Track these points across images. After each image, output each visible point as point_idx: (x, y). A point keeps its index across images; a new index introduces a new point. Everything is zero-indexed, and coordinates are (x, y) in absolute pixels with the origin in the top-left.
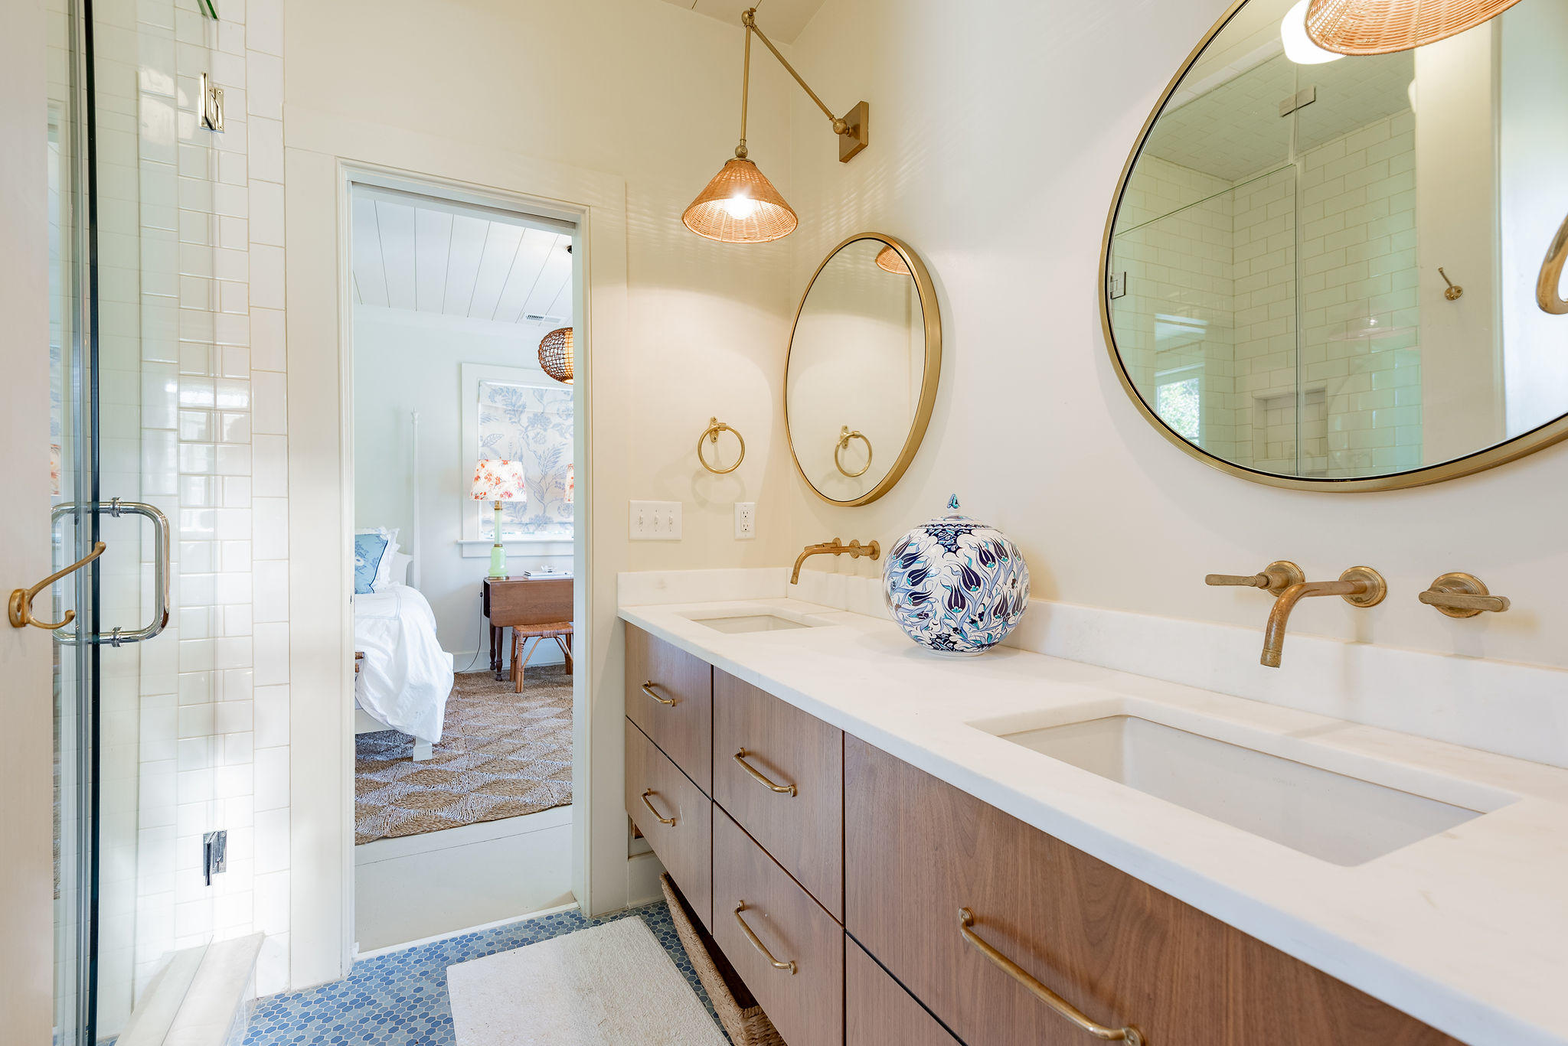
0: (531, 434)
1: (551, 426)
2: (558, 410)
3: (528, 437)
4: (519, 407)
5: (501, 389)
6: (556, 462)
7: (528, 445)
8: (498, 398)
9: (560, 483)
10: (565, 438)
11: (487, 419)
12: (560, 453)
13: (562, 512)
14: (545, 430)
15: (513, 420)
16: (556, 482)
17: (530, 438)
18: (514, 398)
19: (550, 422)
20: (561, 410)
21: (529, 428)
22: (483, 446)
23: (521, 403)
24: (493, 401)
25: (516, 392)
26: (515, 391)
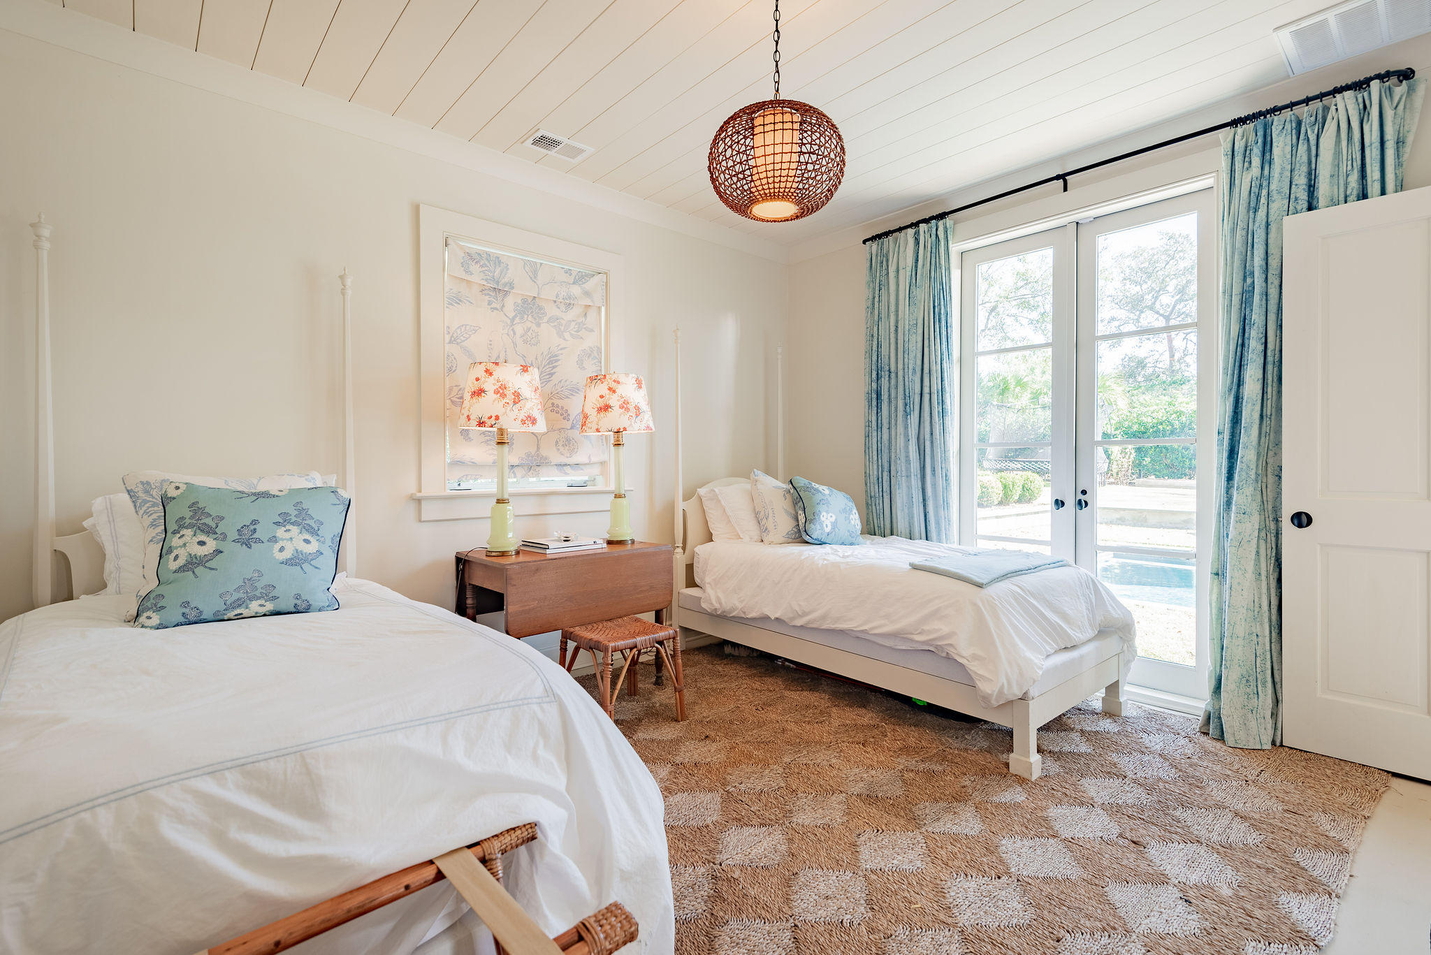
0: (519, 329)
1: (546, 319)
2: (557, 296)
3: (515, 334)
4: (505, 285)
5: (479, 254)
6: (552, 374)
7: (515, 345)
8: (475, 268)
9: (558, 407)
10: (565, 339)
11: (456, 300)
12: (557, 361)
13: (562, 449)
14: (538, 325)
15: (493, 306)
16: (553, 404)
17: (518, 334)
18: (498, 271)
19: (545, 314)
20: (561, 296)
21: (517, 320)
22: (450, 342)
23: (506, 280)
24: (467, 272)
25: (500, 262)
26: (498, 261)
